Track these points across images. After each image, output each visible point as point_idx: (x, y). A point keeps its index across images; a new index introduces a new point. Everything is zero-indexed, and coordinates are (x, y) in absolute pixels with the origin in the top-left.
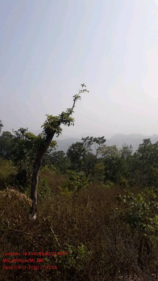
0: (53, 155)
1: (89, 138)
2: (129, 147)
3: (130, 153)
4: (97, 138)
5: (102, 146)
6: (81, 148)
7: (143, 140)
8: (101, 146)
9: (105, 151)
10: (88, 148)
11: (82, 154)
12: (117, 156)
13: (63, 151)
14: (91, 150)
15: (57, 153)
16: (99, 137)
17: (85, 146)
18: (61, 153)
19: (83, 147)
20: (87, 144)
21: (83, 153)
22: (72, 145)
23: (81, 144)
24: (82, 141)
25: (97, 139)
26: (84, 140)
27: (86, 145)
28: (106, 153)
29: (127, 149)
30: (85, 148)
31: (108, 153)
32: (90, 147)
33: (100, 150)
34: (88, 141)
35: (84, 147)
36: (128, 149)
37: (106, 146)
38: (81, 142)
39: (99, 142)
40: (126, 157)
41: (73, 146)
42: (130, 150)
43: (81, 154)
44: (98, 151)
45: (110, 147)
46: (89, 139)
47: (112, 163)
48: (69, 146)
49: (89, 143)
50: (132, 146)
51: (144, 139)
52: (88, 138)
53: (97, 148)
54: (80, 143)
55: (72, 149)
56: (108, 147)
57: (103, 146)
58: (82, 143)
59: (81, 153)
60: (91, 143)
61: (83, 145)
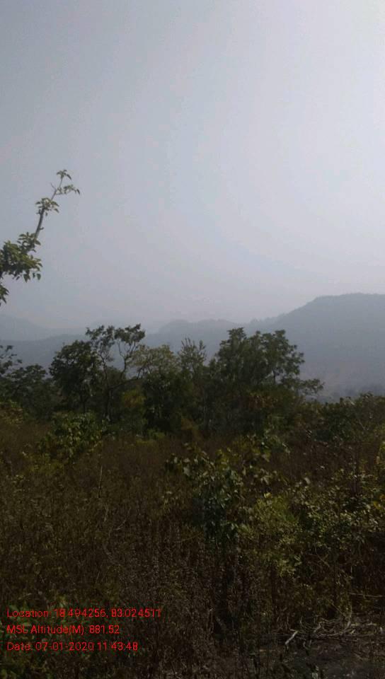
0: (14, 377)
1: (105, 330)
2: (198, 347)
3: (200, 360)
4: (123, 328)
5: (137, 347)
6: (85, 356)
7: (228, 333)
8: (134, 347)
9: (143, 360)
10: (103, 355)
11: (88, 369)
12: (173, 370)
13: (39, 365)
14: (110, 360)
15: (25, 372)
16: (127, 327)
17: (96, 350)
18: (35, 371)
19: (91, 352)
20: (99, 344)
21: (91, 367)
22: (63, 350)
23: (86, 346)
24: (88, 339)
25: (123, 331)
26: (92, 336)
27: (96, 347)
28: (146, 364)
29: (193, 350)
30: (96, 355)
31: (151, 364)
32: (108, 351)
33: (133, 359)
34: (102, 336)
35: (93, 353)
36: (195, 350)
37: (146, 348)
38: (85, 341)
39: (128, 338)
40: (191, 370)
41: (67, 352)
42: (200, 354)
43: (86, 371)
44: (127, 361)
45: (156, 350)
46: (104, 333)
47: (162, 388)
48: (56, 353)
49: (106, 342)
50: (204, 344)
51: (231, 329)
52: (100, 329)
53: (125, 354)
54: (82, 343)
55: (63, 360)
56: (151, 351)
57: (139, 349)
58: (88, 343)
59: (85, 367)
60: (111, 341)
61: (89, 347)
